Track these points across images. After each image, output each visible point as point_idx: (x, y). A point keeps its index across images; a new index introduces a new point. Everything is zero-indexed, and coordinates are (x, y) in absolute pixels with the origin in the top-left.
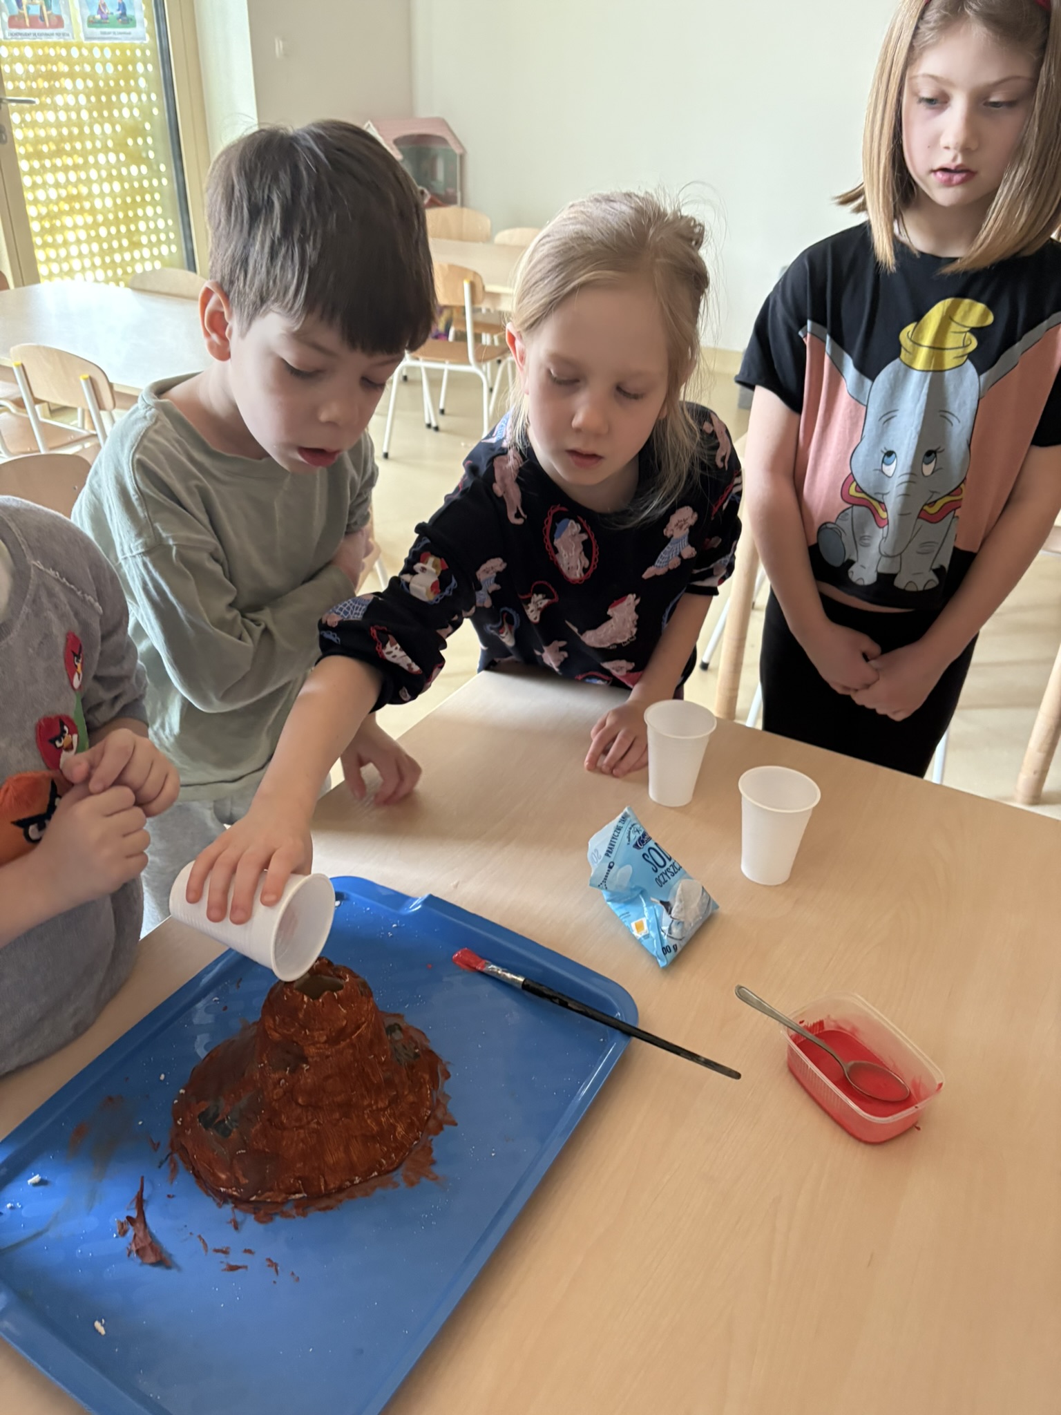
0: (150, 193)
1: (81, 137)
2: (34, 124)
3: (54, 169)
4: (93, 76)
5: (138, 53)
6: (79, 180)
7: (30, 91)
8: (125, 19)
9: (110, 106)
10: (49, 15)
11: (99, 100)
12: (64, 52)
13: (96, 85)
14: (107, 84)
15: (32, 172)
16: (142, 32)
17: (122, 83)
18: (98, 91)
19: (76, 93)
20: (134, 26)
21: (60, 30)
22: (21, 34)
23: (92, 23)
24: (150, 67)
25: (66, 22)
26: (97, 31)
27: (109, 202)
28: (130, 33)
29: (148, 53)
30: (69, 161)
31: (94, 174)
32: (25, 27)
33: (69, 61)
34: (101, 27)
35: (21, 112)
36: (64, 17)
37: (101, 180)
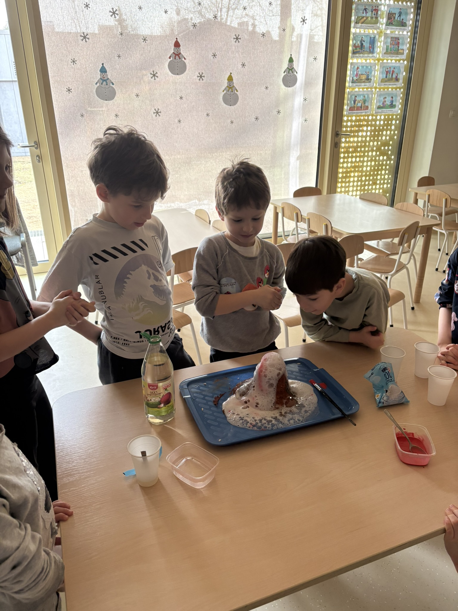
0: (385, 166)
1: (365, 146)
2: (349, 142)
3: (352, 157)
4: (375, 125)
5: (394, 117)
6: (360, 161)
7: (351, 131)
8: (392, 106)
9: (378, 136)
10: (364, 106)
11: (375, 133)
12: (366, 118)
13: (375, 128)
14: (379, 128)
15: (344, 158)
16: (398, 110)
17: (385, 128)
18: (375, 131)
19: (367, 131)
20: (395, 108)
21: (366, 111)
22: (352, 113)
23: (379, 107)
24: (398, 122)
25: (369, 108)
26: (380, 110)
27: (369, 169)
28: (392, 110)
29: (398, 117)
30: (358, 154)
31: (366, 159)
32: (355, 110)
33: (367, 121)
34: (382, 109)
35: (346, 138)
36: (369, 106)
37: (367, 161)
